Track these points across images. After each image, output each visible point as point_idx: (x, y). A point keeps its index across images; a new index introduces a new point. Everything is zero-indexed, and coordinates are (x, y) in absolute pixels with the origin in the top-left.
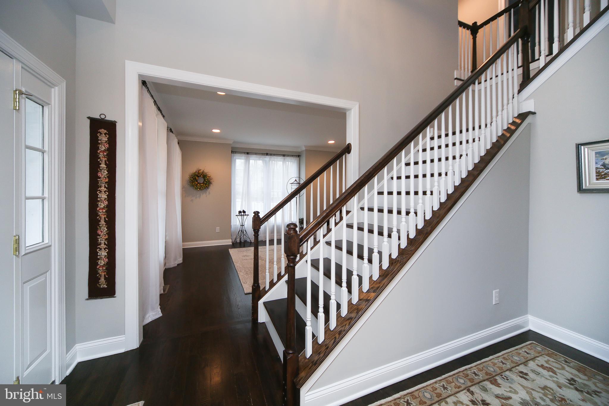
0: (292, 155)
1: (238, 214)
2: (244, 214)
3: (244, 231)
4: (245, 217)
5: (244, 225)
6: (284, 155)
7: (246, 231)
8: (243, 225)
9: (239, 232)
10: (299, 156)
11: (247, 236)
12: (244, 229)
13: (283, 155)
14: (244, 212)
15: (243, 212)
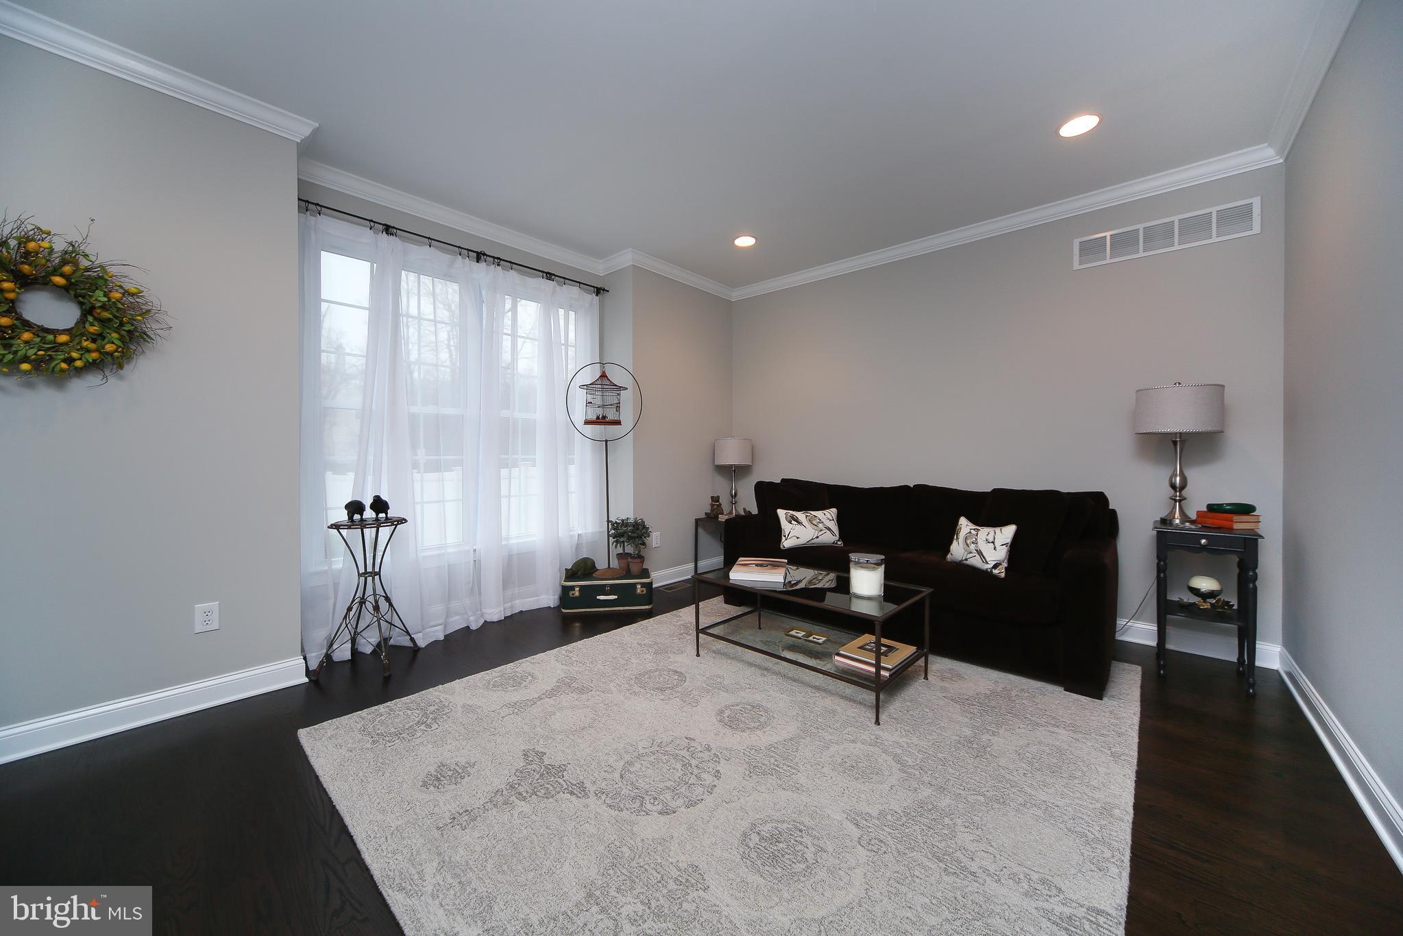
0: (580, 283)
1: (343, 516)
2: (382, 515)
3: (383, 605)
4: (385, 532)
5: (377, 570)
6: (550, 274)
7: (387, 599)
8: (375, 574)
9: (350, 609)
10: (599, 291)
11: (397, 622)
12: (379, 591)
13: (547, 273)
14: (380, 505)
15: (372, 507)
